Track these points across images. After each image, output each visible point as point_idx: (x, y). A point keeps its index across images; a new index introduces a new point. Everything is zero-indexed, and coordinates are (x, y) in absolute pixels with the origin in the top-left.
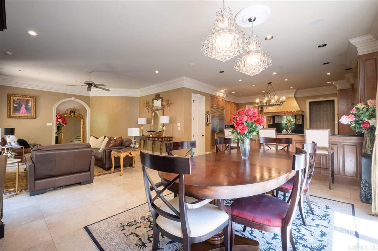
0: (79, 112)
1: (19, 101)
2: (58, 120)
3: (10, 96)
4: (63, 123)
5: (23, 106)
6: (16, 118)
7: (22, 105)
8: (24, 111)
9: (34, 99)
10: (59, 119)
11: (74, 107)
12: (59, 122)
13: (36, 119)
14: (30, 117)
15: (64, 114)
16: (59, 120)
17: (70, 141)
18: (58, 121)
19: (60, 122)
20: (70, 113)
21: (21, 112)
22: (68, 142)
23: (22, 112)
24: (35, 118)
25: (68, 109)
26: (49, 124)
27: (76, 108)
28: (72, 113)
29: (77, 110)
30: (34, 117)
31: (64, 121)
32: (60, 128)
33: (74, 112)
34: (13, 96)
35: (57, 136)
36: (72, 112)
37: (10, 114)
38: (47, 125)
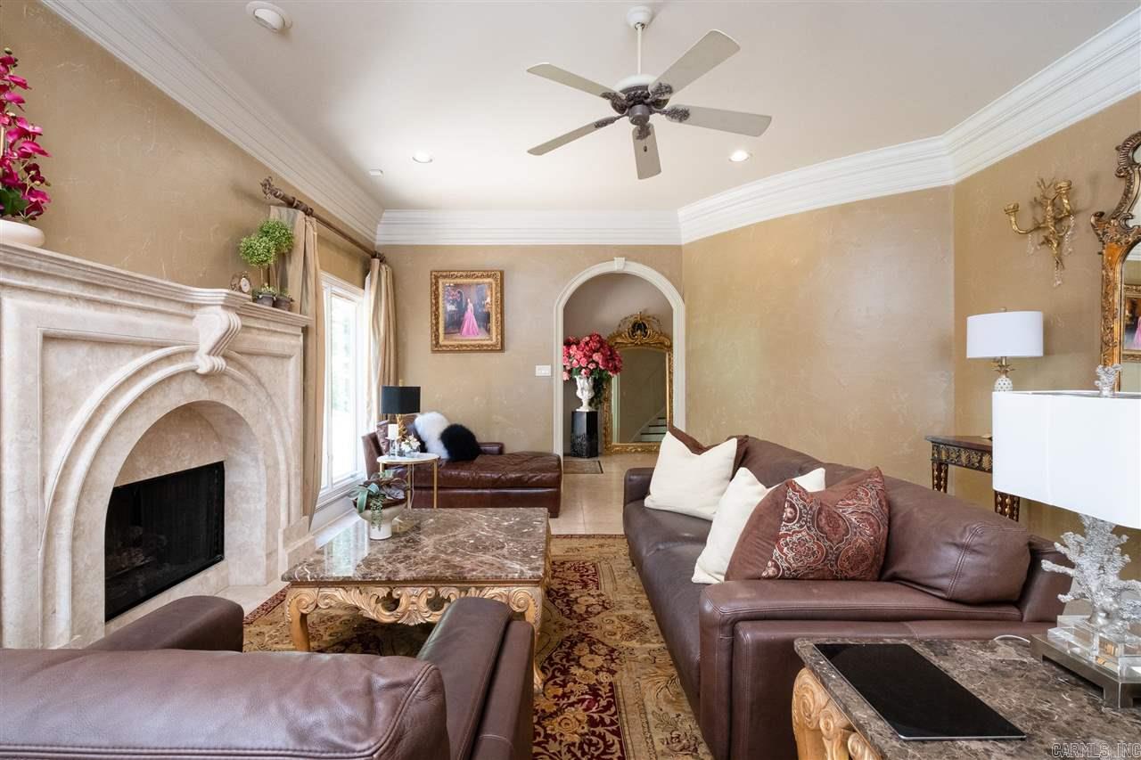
0: (660, 325)
1: (459, 292)
2: (591, 357)
3: (437, 278)
4: (608, 367)
5: (469, 310)
6: (451, 351)
7: (467, 304)
8: (473, 324)
9: (496, 280)
10: (594, 352)
11: (645, 310)
12: (594, 365)
13: (506, 353)
14: (487, 345)
15: (613, 337)
16: (596, 357)
17: (638, 433)
18: (593, 361)
19: (597, 363)
20: (633, 332)
21: (465, 329)
22: (632, 440)
23: (468, 331)
24: (502, 349)
25: (626, 318)
26: (543, 371)
27: (650, 313)
28: (639, 332)
29: (654, 318)
30: (499, 348)
31: (610, 357)
32: (601, 384)
33: (645, 327)
34: (445, 277)
35: (594, 410)
36: (639, 326)
37: (437, 337)
38: (537, 375)
